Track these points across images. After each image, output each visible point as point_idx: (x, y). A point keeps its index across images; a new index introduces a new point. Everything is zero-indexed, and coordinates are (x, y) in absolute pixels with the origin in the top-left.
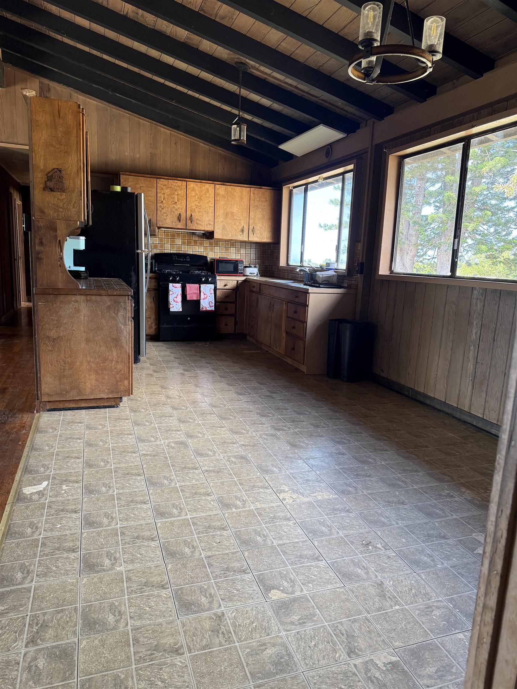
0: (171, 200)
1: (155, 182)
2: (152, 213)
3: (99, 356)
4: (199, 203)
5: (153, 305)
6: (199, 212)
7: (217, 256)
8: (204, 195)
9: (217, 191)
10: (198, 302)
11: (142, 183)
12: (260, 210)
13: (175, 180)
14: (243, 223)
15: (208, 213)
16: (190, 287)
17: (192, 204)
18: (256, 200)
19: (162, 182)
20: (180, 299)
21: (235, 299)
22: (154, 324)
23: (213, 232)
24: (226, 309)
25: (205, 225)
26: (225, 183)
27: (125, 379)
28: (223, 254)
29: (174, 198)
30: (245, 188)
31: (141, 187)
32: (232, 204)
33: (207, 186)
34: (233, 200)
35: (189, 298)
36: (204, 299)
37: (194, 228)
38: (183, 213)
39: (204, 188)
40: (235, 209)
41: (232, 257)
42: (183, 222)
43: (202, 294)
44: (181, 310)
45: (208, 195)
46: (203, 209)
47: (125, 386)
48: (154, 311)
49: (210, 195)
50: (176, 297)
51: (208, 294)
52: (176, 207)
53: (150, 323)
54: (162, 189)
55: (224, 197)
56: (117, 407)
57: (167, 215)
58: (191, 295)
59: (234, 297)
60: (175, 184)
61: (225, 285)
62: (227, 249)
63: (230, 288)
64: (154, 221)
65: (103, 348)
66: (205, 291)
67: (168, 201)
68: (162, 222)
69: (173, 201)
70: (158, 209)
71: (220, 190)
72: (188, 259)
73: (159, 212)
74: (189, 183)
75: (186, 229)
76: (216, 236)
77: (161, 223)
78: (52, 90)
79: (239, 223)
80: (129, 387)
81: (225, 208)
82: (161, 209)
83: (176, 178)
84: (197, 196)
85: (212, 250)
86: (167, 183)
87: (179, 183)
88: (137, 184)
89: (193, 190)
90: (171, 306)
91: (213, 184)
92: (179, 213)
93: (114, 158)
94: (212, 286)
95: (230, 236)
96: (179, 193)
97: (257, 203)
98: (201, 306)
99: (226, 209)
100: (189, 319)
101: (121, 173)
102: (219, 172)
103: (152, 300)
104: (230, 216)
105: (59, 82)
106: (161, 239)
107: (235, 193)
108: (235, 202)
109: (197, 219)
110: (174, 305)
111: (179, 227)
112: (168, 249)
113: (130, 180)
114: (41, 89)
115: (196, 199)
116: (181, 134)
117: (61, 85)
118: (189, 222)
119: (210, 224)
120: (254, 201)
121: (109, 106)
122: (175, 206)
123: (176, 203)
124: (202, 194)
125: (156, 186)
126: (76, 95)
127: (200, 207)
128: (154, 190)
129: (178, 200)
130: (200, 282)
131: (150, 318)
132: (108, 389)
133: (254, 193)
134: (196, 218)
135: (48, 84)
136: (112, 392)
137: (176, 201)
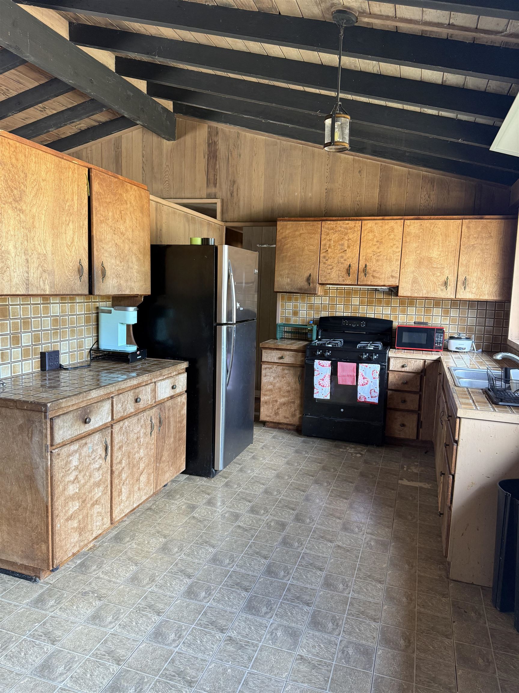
0: (339, 247)
1: (319, 226)
2: (313, 266)
3: (11, 499)
4: (378, 248)
5: (298, 386)
6: (377, 261)
7: (411, 320)
8: (387, 237)
9: (407, 229)
10: (354, 388)
11: (303, 229)
12: (479, 252)
13: (346, 220)
14: (447, 272)
15: (390, 260)
16: (342, 366)
17: (368, 250)
18: (471, 237)
19: (328, 224)
20: (327, 382)
21: (419, 388)
22: (298, 411)
23: (398, 287)
24: (404, 401)
25: (385, 279)
26: (421, 217)
27: (42, 541)
28: (421, 318)
29: (343, 245)
30: (452, 221)
31: (301, 234)
32: (430, 246)
33: (392, 223)
34: (433, 240)
35: (340, 382)
36: (363, 385)
37: (369, 283)
38: (354, 264)
39: (387, 227)
40: (435, 253)
41: (435, 321)
42: (353, 276)
43: (360, 377)
44: (328, 397)
45: (392, 236)
46: (384, 256)
47: (42, 553)
48: (299, 395)
49: (395, 236)
50: (323, 380)
51: (370, 378)
52: (345, 257)
53: (293, 409)
54: (328, 234)
55: (417, 237)
56: (35, 581)
57: (333, 268)
58: (344, 378)
59: (418, 384)
60: (345, 226)
61: (403, 366)
62: (428, 310)
63: (411, 371)
64: (315, 276)
65: (16, 488)
66: (365, 373)
67: (335, 250)
68: (325, 277)
69: (342, 249)
70: (321, 261)
71: (411, 227)
72: (363, 324)
73: (322, 264)
74: (366, 222)
75: (357, 285)
76: (401, 292)
77: (323, 279)
78: (219, 134)
79: (441, 273)
80: (48, 556)
81: (418, 252)
82: (324, 261)
83: (348, 218)
84: (375, 240)
85: (403, 312)
86: (334, 226)
87: (351, 224)
88: (295, 231)
89: (371, 231)
90: (315, 391)
91: (401, 219)
92: (349, 264)
93: (281, 202)
94: (377, 367)
95: (425, 292)
96: (351, 237)
97: (472, 242)
98: (359, 395)
99: (420, 254)
100: (342, 410)
101: (278, 219)
102: (422, 202)
103: (297, 380)
104: (426, 263)
105: (226, 122)
106: (332, 299)
107: (436, 230)
108: (436, 242)
109: (374, 271)
110: (320, 391)
111: (347, 283)
112: (341, 311)
113: (288, 227)
114: (209, 133)
115: (375, 243)
116: (368, 158)
117: (228, 125)
118: (362, 275)
119: (392, 277)
120: (469, 238)
121: (279, 139)
122: (343, 254)
123: (346, 250)
124: (383, 235)
125: (320, 230)
126: (244, 133)
127: (378, 254)
128: (317, 236)
129: (349, 247)
130: (359, 361)
131: (294, 403)
132: (22, 551)
133: (468, 227)
134: (372, 269)
135: (217, 127)
136: (27, 557)
137: (346, 249)
